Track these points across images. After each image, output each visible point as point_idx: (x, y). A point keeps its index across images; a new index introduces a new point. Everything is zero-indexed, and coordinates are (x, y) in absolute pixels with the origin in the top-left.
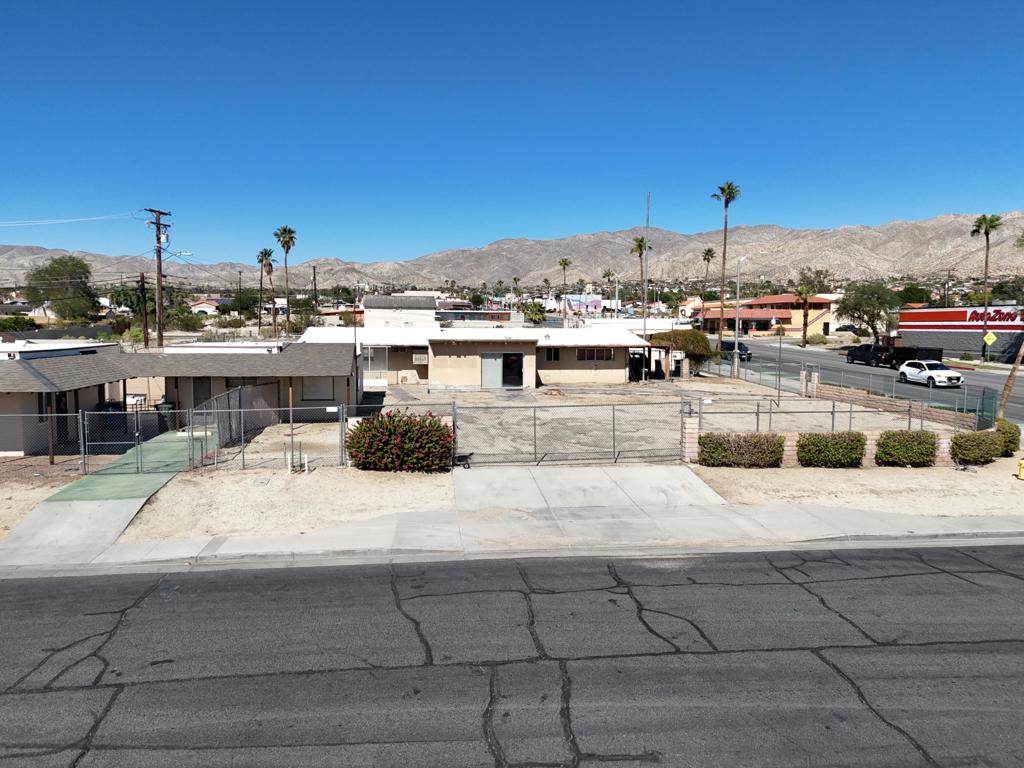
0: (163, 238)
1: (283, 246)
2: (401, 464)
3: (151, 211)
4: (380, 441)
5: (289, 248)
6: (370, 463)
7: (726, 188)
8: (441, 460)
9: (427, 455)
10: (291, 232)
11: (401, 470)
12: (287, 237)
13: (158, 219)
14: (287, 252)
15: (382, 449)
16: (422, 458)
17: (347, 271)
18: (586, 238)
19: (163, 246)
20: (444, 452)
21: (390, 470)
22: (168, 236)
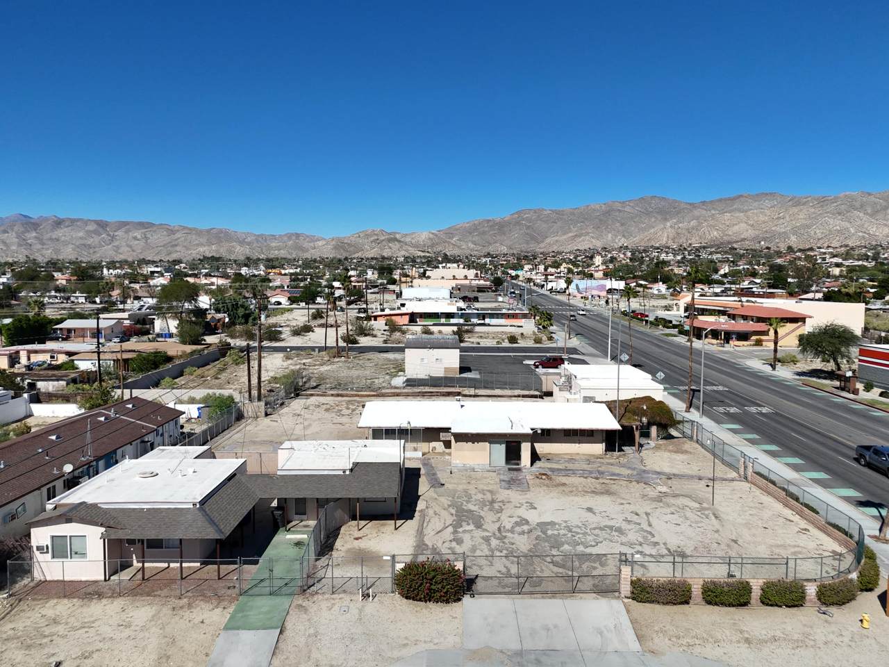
4: (416, 583)
8: (455, 595)
9: (446, 593)
11: (429, 601)
15: (418, 588)
16: (443, 596)
17: (390, 240)
18: (598, 207)
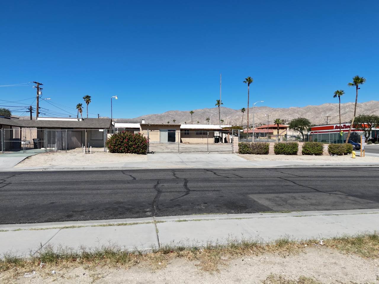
0: (40, 93)
1: (86, 103)
2: (128, 151)
3: (35, 82)
4: (119, 141)
5: (89, 103)
6: (115, 150)
7: (248, 79)
8: (143, 149)
9: (138, 147)
10: (90, 97)
11: (127, 153)
12: (88, 99)
13: (38, 86)
14: (88, 104)
15: (120, 145)
16: (136, 148)
19: (40, 96)
20: (144, 147)
21: (123, 153)
22: (41, 92)
